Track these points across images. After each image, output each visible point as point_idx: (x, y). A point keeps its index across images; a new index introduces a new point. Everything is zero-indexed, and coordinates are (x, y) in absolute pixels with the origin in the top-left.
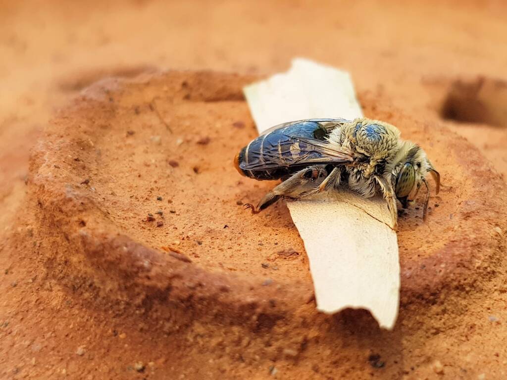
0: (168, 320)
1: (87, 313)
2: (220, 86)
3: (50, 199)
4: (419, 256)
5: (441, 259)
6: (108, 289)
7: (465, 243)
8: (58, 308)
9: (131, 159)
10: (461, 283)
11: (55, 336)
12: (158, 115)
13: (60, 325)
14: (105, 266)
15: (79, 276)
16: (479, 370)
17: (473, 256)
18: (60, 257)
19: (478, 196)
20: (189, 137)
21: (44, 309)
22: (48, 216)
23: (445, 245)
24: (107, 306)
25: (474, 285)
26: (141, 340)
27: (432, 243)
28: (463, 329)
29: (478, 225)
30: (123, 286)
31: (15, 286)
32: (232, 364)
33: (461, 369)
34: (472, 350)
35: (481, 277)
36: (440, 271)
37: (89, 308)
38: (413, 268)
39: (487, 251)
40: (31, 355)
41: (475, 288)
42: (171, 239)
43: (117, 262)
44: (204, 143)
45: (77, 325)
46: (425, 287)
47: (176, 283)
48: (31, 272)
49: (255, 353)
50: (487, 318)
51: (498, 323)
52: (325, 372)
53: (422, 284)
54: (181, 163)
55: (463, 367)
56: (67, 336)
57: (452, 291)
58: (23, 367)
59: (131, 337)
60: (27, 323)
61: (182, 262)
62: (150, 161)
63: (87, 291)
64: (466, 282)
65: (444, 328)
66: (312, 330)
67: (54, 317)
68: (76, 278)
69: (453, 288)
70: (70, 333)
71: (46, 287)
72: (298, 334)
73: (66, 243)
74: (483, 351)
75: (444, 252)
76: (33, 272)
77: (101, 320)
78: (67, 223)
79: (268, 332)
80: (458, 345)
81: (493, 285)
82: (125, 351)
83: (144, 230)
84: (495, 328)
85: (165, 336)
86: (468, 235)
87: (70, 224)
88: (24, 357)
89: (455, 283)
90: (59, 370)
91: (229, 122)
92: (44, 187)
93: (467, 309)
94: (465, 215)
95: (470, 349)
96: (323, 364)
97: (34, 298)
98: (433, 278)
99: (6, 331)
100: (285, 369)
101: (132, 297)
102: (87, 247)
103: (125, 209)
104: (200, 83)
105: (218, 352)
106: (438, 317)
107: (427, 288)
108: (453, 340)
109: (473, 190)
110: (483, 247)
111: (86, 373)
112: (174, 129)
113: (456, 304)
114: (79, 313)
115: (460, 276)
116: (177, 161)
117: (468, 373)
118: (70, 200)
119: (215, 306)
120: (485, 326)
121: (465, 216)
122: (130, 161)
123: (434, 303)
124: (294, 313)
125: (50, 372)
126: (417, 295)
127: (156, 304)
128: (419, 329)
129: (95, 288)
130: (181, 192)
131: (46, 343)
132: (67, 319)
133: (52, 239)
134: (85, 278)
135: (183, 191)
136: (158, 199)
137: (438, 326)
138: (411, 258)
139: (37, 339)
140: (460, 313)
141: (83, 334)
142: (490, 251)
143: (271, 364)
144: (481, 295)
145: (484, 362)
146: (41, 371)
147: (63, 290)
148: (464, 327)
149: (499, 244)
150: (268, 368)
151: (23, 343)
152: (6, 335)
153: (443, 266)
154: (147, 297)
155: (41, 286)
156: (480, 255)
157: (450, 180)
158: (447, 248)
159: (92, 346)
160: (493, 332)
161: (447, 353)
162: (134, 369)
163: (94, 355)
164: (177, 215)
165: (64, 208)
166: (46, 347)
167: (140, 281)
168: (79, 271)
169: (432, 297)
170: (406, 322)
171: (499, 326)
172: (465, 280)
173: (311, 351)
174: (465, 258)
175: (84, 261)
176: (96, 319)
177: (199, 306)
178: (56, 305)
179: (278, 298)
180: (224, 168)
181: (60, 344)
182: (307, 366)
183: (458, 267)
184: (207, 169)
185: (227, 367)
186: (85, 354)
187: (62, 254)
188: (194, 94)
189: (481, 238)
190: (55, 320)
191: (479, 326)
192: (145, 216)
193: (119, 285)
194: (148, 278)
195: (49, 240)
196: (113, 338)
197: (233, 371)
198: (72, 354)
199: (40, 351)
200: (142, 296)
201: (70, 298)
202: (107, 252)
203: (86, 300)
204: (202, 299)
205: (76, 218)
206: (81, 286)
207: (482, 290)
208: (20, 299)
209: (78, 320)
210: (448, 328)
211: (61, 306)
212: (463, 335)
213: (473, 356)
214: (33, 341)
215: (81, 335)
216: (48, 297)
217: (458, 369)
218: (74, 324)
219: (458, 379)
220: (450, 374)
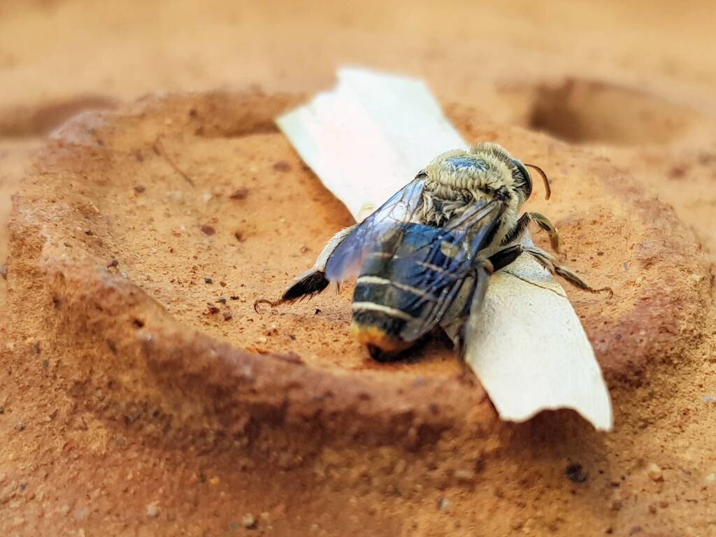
0: (285, 449)
1: (153, 454)
2: (242, 112)
3: (78, 293)
4: (606, 323)
5: (638, 324)
6: (185, 416)
7: (661, 300)
8: (103, 453)
9: (151, 227)
10: (668, 355)
11: (108, 494)
12: (168, 160)
13: (111, 477)
14: (183, 382)
15: (136, 402)
16: (705, 469)
17: (675, 316)
18: (99, 376)
19: (653, 235)
20: (218, 190)
21: (79, 457)
22: (73, 319)
23: (635, 305)
24: (185, 442)
25: (682, 355)
26: (245, 482)
27: (615, 305)
28: (675, 417)
29: (668, 274)
30: (212, 409)
31: (22, 429)
32: (384, 500)
33: (684, 471)
34: (690, 444)
35: (687, 345)
36: (642, 341)
37: (156, 447)
38: (607, 341)
39: (689, 308)
40: (76, 525)
41: (683, 360)
42: (251, 335)
43: (205, 373)
44: (239, 196)
45: (138, 473)
46: (627, 364)
47: (294, 395)
48: (46, 405)
49: (415, 482)
50: (702, 398)
52: (513, 497)
53: (624, 361)
54: (218, 228)
55: (685, 468)
56: (126, 491)
57: (659, 367)
59: (228, 481)
60: (55, 481)
62: (179, 228)
63: (150, 422)
64: (673, 352)
65: (653, 418)
66: (490, 440)
67: (99, 467)
68: (132, 404)
69: (660, 363)
70: (130, 487)
71: (76, 425)
72: (472, 448)
73: (111, 355)
74: (705, 445)
75: (639, 314)
76: (49, 405)
77: (177, 462)
78: (111, 326)
79: (431, 450)
80: (672, 439)
81: (701, 355)
82: (223, 502)
83: (209, 327)
84: (713, 411)
85: (282, 473)
86: (662, 289)
87: (116, 326)
88: (65, 529)
89: (662, 355)
91: (266, 165)
92: (62, 276)
93: (676, 389)
94: (645, 262)
95: (688, 443)
96: (509, 485)
97: (59, 444)
98: (635, 352)
99: (26, 496)
100: (457, 498)
101: (227, 424)
102: (152, 357)
103: (174, 299)
104: (213, 109)
105: (363, 487)
106: (645, 404)
107: (630, 365)
108: (665, 433)
109: (643, 227)
110: (684, 302)
112: (194, 178)
113: (664, 384)
114: (139, 456)
115: (666, 345)
116: (211, 225)
117: (694, 475)
118: (112, 290)
119: (354, 421)
120: (701, 410)
121: (645, 264)
122: (151, 230)
123: (639, 385)
124: (465, 419)
126: (619, 377)
127: (266, 430)
128: (623, 423)
129: (164, 416)
130: (233, 270)
131: (95, 506)
132: (121, 468)
133: (80, 353)
134: (146, 404)
135: (235, 267)
136: (207, 282)
137: (647, 416)
138: (596, 328)
139: (80, 502)
140: (669, 396)
141: (152, 485)
142: (693, 307)
143: (438, 494)
144: (690, 369)
145: (710, 458)
147: (106, 426)
148: (675, 414)
149: (700, 297)
150: (436, 500)
151: (58, 509)
152: (27, 502)
153: (643, 333)
154: (252, 420)
155: (67, 424)
156: (682, 313)
157: (609, 217)
158: (640, 308)
159: (170, 500)
160: (711, 418)
161: (662, 451)
162: (240, 525)
163: (175, 514)
164: (242, 302)
165: (104, 303)
166: (97, 511)
167: (242, 398)
168: (135, 396)
169: (636, 378)
172: (672, 349)
173: (492, 470)
174: (668, 320)
175: (143, 379)
176: (168, 462)
177: (332, 424)
178: (99, 449)
179: (441, 401)
180: (277, 231)
181: (117, 504)
182: (487, 490)
183: (661, 332)
184: (254, 234)
185: (377, 506)
186: (162, 514)
187: (101, 373)
188: (208, 126)
189: (679, 291)
190: (102, 471)
191: (693, 411)
192: (204, 308)
193: (205, 407)
194: (254, 392)
195: (75, 355)
196: (200, 485)
197: (387, 511)
198: (142, 517)
199: (90, 518)
200: (244, 420)
201: (119, 436)
202: (188, 361)
203: (149, 435)
204: (334, 415)
205: (125, 317)
206: (139, 417)
207: (691, 361)
208: (36, 446)
209: (140, 465)
210: (657, 418)
211: (108, 449)
212: (676, 425)
213: (694, 452)
214: (73, 506)
215: (148, 487)
216: (82, 439)
217: (680, 472)
218: (134, 473)
219: (682, 485)
220: (670, 480)
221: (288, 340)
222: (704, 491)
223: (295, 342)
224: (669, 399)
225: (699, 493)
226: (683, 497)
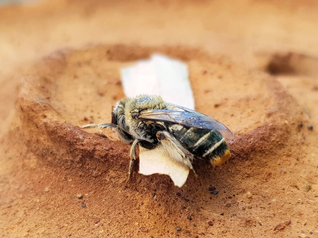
0: (95, 169)
1: (51, 169)
3: (27, 105)
4: (239, 135)
5: (251, 136)
6: (61, 154)
7: (266, 128)
8: (34, 168)
10: (263, 149)
11: (33, 183)
12: (93, 68)
13: (36, 177)
14: (58, 139)
15: (45, 148)
16: (273, 197)
17: (270, 135)
18: (34, 138)
19: (276, 105)
20: (111, 81)
21: (27, 169)
22: (26, 115)
23: (255, 129)
24: (61, 164)
25: (271, 151)
26: (81, 182)
27: (247, 129)
29: (275, 119)
30: (69, 151)
31: (11, 158)
32: (131, 193)
33: (262, 196)
34: (269, 186)
35: (274, 147)
36: (250, 142)
37: (51, 166)
38: (234, 140)
40: (19, 193)
41: (271, 153)
43: (65, 136)
44: (119, 84)
45: (45, 176)
48: (19, 150)
49: (144, 187)
50: (278, 170)
51: (285, 173)
53: (240, 149)
55: (263, 195)
56: (40, 182)
57: (257, 154)
58: (15, 200)
59: (75, 180)
60: (17, 177)
61: (102, 137)
63: (50, 156)
65: (253, 174)
67: (32, 173)
68: (43, 149)
69: (258, 152)
70: (41, 181)
71: (27, 157)
73: (37, 130)
74: (275, 187)
75: (254, 132)
77: (58, 172)
80: (261, 184)
81: (282, 152)
82: (72, 188)
84: (283, 175)
85: (94, 179)
86: (268, 124)
87: (38, 118)
88: (16, 194)
89: (259, 149)
90: (35, 200)
92: (23, 99)
93: (267, 164)
97: (20, 164)
98: (246, 146)
99: (6, 182)
100: (161, 195)
101: (74, 157)
102: (48, 129)
104: (118, 51)
106: (249, 168)
107: (242, 151)
108: (258, 181)
109: (274, 102)
110: (277, 130)
111: (50, 201)
113: (260, 161)
114: (46, 170)
115: (262, 145)
117: (267, 198)
118: (38, 104)
119: (121, 161)
120: (277, 174)
121: (268, 116)
123: (247, 160)
125: (30, 202)
127: (88, 161)
128: (238, 174)
129: (54, 154)
131: (28, 187)
132: (39, 174)
133: (29, 129)
134: (48, 149)
136: (91, 111)
137: (250, 173)
139: (24, 185)
140: (262, 166)
141: (49, 180)
142: (280, 133)
144: (275, 157)
145: (276, 193)
146: (26, 201)
147: (37, 158)
148: (264, 174)
149: (287, 130)
150: (152, 195)
151: (15, 187)
152: (6, 184)
153: (252, 139)
154: (82, 156)
155: (25, 157)
157: (261, 98)
159: (54, 186)
160: (282, 178)
161: (255, 187)
162: (77, 197)
163: (55, 191)
164: (102, 119)
165: (35, 109)
166: (28, 189)
167: (78, 147)
168: (45, 146)
169: (245, 156)
170: (231, 170)
171: (286, 174)
172: (265, 147)
174: (266, 135)
175: (47, 139)
176: (55, 172)
177: (112, 160)
178: (33, 167)
181: (36, 187)
183: (262, 140)
185: (129, 195)
186: (50, 191)
189: (276, 125)
190: (33, 174)
191: (273, 174)
193: (67, 150)
194: (82, 145)
196: (65, 181)
197: (132, 197)
198: (43, 192)
199: (25, 191)
200: (80, 156)
201: (40, 162)
202: (59, 132)
203: (49, 162)
205: (41, 114)
206: (46, 154)
207: (276, 154)
208: (13, 165)
209: (46, 173)
210: (255, 175)
211: (36, 167)
212: (265, 178)
213: (270, 190)
214: (20, 186)
215: (47, 181)
216: (29, 163)
217: (261, 196)
218: (43, 176)
219: (260, 201)
220: (256, 199)
221: (111, 132)
222: (269, 205)
223: (114, 133)
224: (262, 168)
225: (267, 205)
226: (259, 206)
